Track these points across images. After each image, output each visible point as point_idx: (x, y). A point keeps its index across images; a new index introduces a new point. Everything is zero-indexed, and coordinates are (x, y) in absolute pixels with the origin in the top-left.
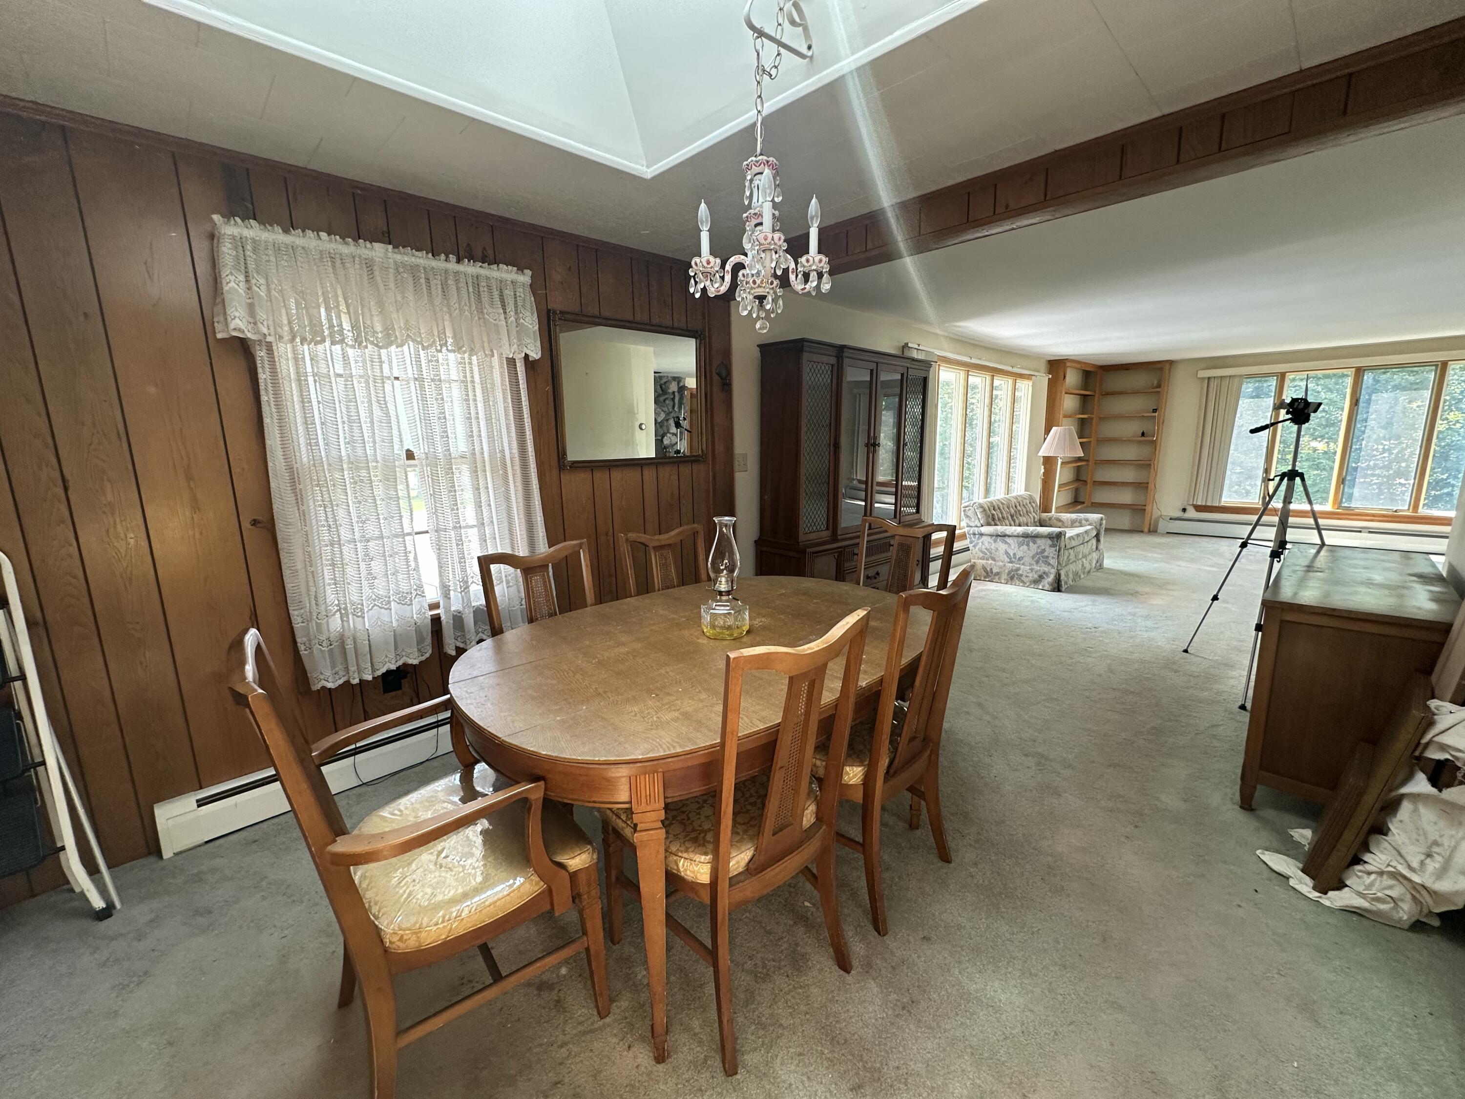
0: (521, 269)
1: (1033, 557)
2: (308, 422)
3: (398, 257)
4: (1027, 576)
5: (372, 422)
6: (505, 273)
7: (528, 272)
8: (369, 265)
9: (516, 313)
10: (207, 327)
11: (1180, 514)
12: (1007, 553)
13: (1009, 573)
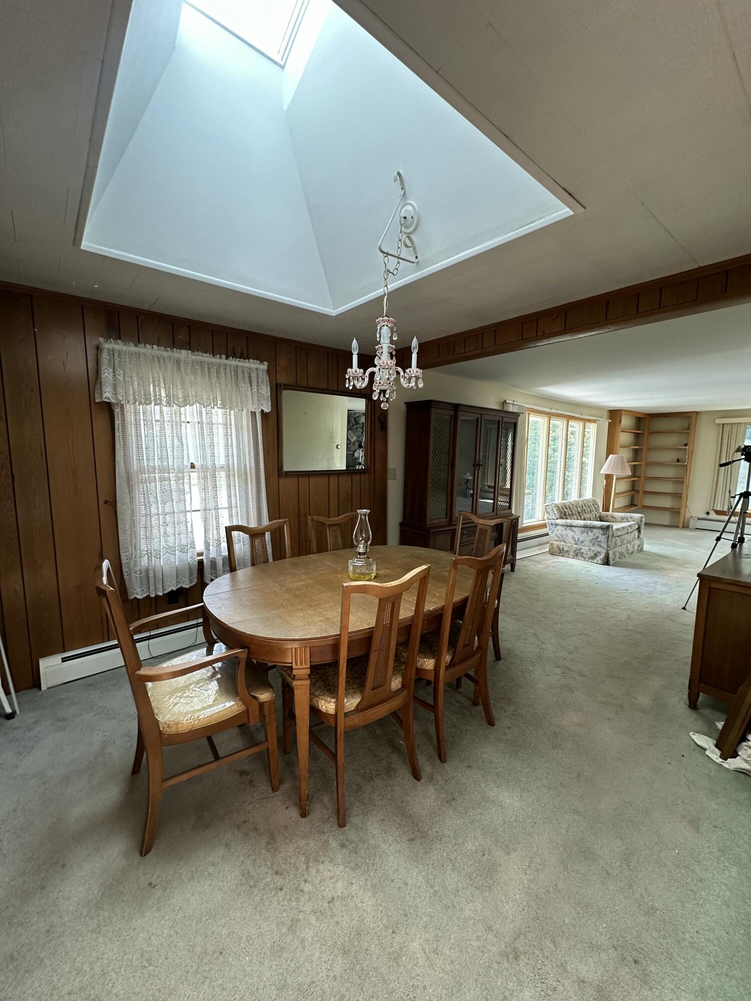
0: (262, 361)
1: (591, 541)
2: (139, 447)
3: (194, 357)
4: (586, 554)
5: (173, 448)
6: (253, 364)
7: (266, 363)
8: (178, 362)
9: (258, 386)
10: (91, 396)
11: (705, 516)
12: (573, 538)
13: (575, 551)
